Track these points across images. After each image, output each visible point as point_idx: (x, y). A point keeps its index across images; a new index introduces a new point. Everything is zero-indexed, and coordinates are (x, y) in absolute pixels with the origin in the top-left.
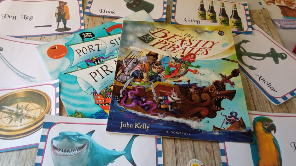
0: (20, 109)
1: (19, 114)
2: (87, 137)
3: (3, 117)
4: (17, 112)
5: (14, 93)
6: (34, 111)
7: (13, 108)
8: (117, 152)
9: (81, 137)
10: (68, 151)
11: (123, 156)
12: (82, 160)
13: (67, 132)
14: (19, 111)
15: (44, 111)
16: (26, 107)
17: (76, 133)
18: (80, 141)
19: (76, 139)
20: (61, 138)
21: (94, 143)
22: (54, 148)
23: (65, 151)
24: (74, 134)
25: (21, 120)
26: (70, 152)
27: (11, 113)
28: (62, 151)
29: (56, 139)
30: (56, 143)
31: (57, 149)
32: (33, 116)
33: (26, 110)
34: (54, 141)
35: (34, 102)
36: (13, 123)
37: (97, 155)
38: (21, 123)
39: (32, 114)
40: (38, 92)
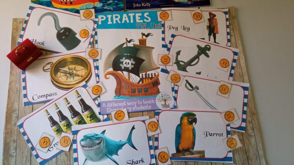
0: (71, 70)
1: (71, 73)
2: (101, 136)
3: (61, 75)
4: (70, 72)
5: (64, 58)
6: (80, 71)
7: (66, 69)
8: (122, 142)
9: (98, 136)
10: (92, 147)
11: (127, 144)
12: (102, 151)
13: (89, 134)
14: (71, 71)
15: (87, 71)
16: (75, 69)
17: (94, 134)
18: (98, 139)
19: (95, 138)
20: (85, 139)
21: (107, 139)
22: (83, 146)
23: (90, 147)
24: (93, 135)
25: (73, 77)
26: (93, 147)
27: (65, 73)
28: (88, 147)
29: (82, 140)
30: (83, 143)
31: (85, 147)
32: (80, 75)
33: (75, 70)
34: (81, 142)
35: (79, 65)
36: (69, 80)
37: (110, 146)
38: (74, 79)
39: (79, 73)
40: (80, 57)
